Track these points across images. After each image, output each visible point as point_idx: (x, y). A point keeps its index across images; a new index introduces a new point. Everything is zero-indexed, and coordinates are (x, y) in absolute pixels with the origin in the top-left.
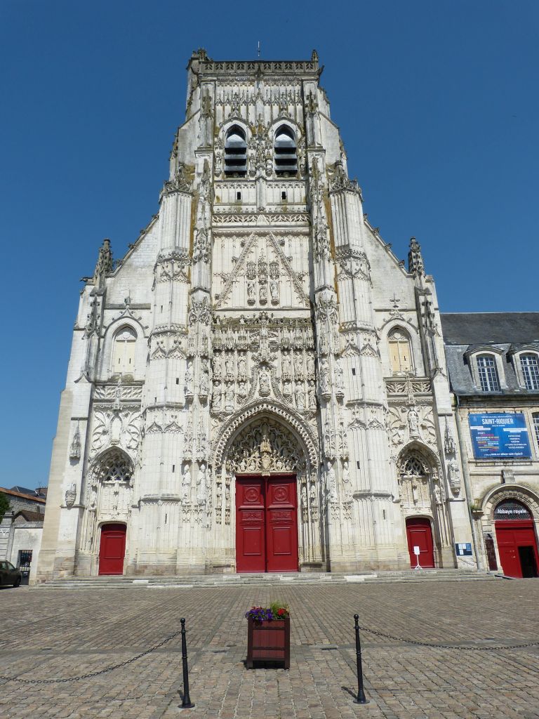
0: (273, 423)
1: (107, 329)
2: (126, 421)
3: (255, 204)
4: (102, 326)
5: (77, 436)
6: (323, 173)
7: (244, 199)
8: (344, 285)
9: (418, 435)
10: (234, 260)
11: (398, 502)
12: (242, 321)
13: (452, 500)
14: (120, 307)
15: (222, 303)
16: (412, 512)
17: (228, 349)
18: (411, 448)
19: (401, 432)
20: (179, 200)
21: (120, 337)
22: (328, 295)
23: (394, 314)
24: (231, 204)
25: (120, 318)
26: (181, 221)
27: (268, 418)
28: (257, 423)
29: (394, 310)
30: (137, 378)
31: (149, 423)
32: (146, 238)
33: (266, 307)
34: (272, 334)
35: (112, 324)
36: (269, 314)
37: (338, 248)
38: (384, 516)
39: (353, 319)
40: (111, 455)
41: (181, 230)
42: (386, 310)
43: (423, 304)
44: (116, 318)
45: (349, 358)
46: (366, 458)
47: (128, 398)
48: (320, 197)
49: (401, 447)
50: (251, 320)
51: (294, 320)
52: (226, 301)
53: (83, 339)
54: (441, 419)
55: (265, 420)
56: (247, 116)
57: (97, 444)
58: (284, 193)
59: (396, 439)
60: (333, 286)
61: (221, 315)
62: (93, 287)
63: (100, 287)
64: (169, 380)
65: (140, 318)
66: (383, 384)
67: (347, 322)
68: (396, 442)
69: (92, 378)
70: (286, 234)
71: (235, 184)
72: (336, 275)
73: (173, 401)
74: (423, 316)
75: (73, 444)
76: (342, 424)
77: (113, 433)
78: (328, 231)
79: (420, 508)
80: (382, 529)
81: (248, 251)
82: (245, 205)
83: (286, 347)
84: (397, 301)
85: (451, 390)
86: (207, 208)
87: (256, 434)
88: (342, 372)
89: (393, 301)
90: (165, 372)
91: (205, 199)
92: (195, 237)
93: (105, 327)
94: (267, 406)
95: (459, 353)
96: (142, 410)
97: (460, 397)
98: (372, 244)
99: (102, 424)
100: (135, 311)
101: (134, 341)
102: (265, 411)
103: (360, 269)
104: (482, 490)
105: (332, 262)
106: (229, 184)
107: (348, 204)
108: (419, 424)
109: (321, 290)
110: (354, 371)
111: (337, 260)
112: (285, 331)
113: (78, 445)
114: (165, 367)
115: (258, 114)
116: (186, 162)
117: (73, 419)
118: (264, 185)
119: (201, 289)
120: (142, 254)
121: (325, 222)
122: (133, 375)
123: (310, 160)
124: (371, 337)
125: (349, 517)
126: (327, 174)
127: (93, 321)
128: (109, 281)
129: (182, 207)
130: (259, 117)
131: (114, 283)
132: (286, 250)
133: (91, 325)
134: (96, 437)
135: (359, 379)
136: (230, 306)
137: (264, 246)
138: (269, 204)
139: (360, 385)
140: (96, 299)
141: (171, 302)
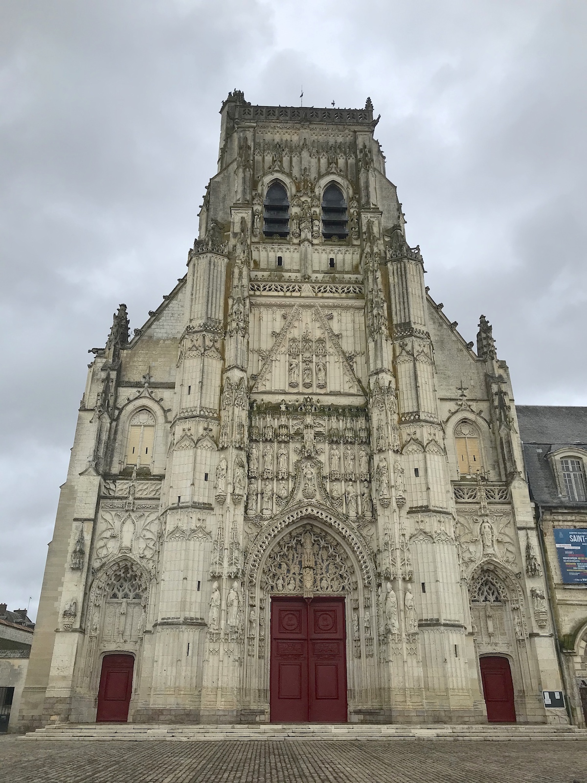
0: (318, 531)
1: (121, 411)
2: (141, 523)
3: (298, 271)
4: (115, 408)
5: (81, 541)
6: (379, 239)
7: (286, 264)
8: (405, 369)
9: (493, 552)
10: (274, 334)
11: (471, 634)
12: (283, 408)
13: (537, 635)
14: (137, 385)
15: (260, 385)
16: (487, 649)
17: (266, 439)
18: (485, 568)
19: (472, 548)
20: (212, 264)
21: (135, 421)
22: (386, 379)
23: (461, 405)
24: (270, 270)
25: (136, 399)
26: (215, 288)
27: (312, 525)
28: (298, 531)
29: (461, 400)
30: (155, 471)
31: (170, 527)
32: (170, 305)
33: (309, 391)
34: (319, 424)
35: (126, 405)
36: (315, 398)
37: (397, 325)
38: (456, 653)
39: (416, 410)
40: (119, 566)
41: (214, 299)
42: (451, 400)
43: (496, 394)
44: (131, 398)
45: (411, 456)
46: (433, 580)
47: (143, 496)
48: (376, 265)
49: (473, 566)
50: (293, 406)
51: (344, 408)
52: (264, 383)
53: (90, 422)
54: (522, 533)
55: (309, 527)
56: (291, 170)
57: (104, 552)
58: (332, 260)
59: (467, 556)
60: (391, 370)
61: (259, 398)
62: (104, 360)
63: (114, 361)
64: (197, 475)
65: (162, 399)
66: (451, 488)
67: (408, 413)
68: (466, 559)
69: (101, 470)
70: (335, 307)
71: (276, 246)
72: (395, 357)
73: (201, 501)
74: (496, 408)
75: (75, 552)
76: (404, 535)
77: (124, 540)
78: (385, 305)
79: (496, 644)
80: (454, 670)
81: (290, 325)
82: (288, 271)
83: (335, 439)
84: (465, 389)
85: (532, 498)
86: (245, 273)
87: (296, 544)
88: (402, 472)
89: (460, 389)
90: (191, 466)
91: (242, 263)
92: (230, 307)
93: (118, 409)
94: (312, 510)
95: (539, 454)
96: (161, 510)
97: (543, 507)
98: (434, 323)
99: (110, 527)
100: (156, 390)
101: (153, 426)
102: (309, 517)
103: (423, 351)
104: (572, 624)
105: (390, 342)
106: (269, 247)
107: (408, 276)
108: (495, 539)
109: (377, 373)
110: (416, 470)
111: (396, 339)
112: (334, 419)
113: (82, 552)
114: (191, 459)
115: (303, 168)
116: (219, 219)
117: (76, 520)
118: (310, 249)
119: (238, 368)
120: (165, 324)
121: (382, 295)
122: (151, 467)
123: (364, 221)
124: (436, 432)
125: (413, 653)
126: (384, 240)
127: (104, 401)
128: (124, 353)
129: (216, 271)
130: (305, 171)
131: (131, 357)
132: (335, 327)
133: (102, 405)
134: (101, 543)
135: (423, 481)
136: (268, 389)
137: (309, 320)
138: (314, 272)
139: (424, 489)
140: (109, 375)
141: (201, 382)
